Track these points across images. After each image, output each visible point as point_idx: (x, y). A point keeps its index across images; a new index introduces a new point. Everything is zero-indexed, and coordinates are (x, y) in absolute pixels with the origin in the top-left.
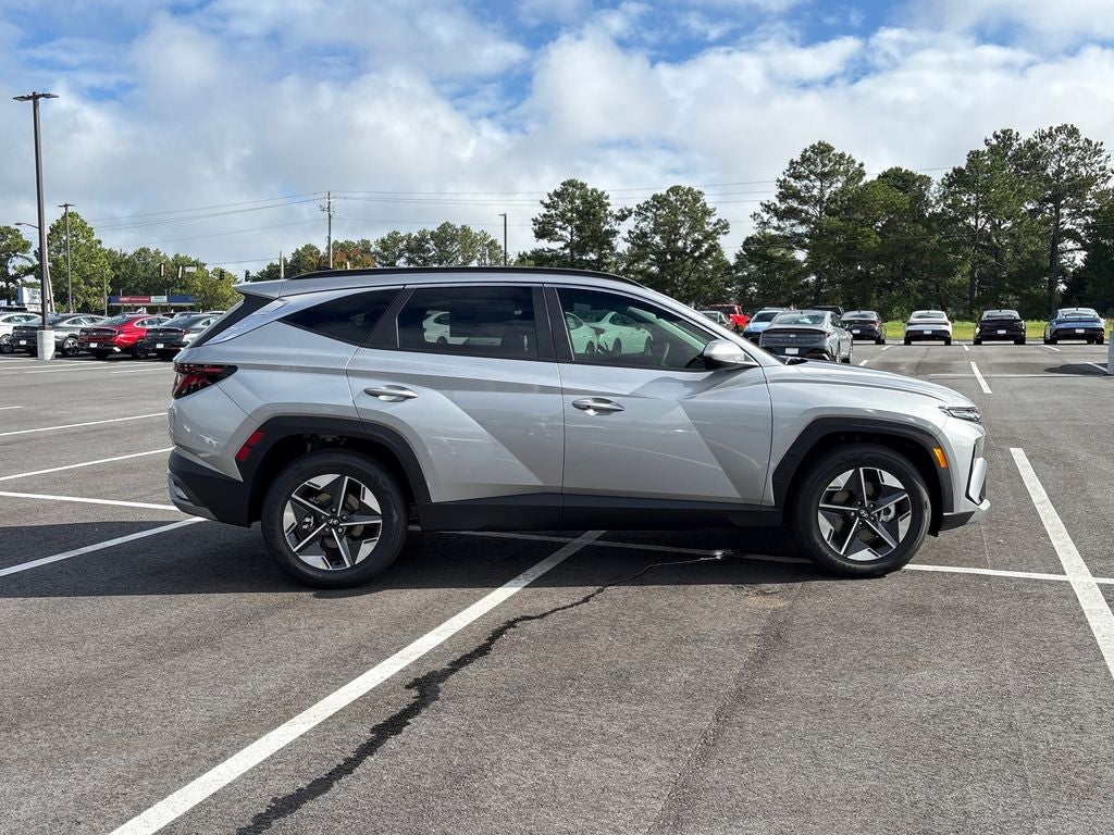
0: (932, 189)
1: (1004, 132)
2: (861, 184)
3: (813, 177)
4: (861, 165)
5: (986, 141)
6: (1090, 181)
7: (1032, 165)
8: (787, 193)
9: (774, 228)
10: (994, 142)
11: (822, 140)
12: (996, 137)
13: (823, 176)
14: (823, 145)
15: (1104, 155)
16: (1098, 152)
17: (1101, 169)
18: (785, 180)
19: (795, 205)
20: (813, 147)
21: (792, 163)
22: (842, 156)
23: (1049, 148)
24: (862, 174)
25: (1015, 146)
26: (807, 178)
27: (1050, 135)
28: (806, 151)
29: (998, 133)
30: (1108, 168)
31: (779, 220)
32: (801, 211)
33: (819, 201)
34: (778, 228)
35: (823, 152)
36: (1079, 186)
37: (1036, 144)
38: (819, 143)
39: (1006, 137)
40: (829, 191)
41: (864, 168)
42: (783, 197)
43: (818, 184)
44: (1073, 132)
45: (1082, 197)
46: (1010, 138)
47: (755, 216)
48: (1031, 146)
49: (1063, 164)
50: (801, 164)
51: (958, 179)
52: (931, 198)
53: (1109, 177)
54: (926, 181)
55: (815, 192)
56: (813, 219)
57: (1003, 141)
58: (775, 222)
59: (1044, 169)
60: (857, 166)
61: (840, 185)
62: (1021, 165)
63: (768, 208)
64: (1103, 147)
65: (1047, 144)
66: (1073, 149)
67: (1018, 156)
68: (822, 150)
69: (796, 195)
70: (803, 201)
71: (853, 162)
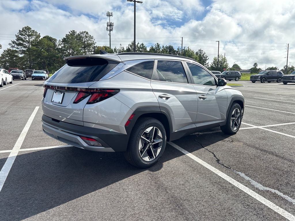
0: (57, 42)
1: (73, 31)
2: (40, 39)
3: (26, 35)
4: (39, 34)
5: (69, 32)
6: (91, 44)
7: (80, 39)
8: (19, 39)
9: (16, 48)
10: (71, 33)
11: (28, 26)
12: (72, 32)
13: (29, 36)
14: (28, 27)
15: (94, 39)
16: (92, 38)
17: (93, 42)
18: (18, 35)
19: (21, 42)
20: (25, 27)
21: (20, 31)
22: (34, 31)
23: (83, 36)
24: (40, 36)
25: (76, 34)
26: (25, 35)
27: (82, 33)
28: (23, 28)
29: (72, 31)
30: (94, 42)
31: (17, 46)
32: (24, 44)
33: (29, 42)
34: (17, 48)
35: (28, 29)
36: (89, 45)
37: (80, 34)
38: (27, 27)
39: (73, 32)
40: (31, 39)
41: (40, 35)
42: (18, 40)
43: (28, 37)
44: (87, 33)
45: (90, 47)
46: (74, 32)
47: (10, 44)
48: (79, 35)
49: (86, 40)
50: (22, 31)
51: (64, 40)
52: (57, 44)
53: (95, 44)
54: (55, 40)
55: (27, 39)
56: (28, 47)
57: (73, 33)
58: (16, 46)
59: (82, 40)
60: (38, 34)
61: (34, 38)
62: (77, 39)
63: (14, 42)
64: (93, 37)
65: (82, 35)
66: (87, 37)
67: (76, 37)
68: (28, 28)
69: (22, 40)
70: (24, 41)
71: (37, 33)
